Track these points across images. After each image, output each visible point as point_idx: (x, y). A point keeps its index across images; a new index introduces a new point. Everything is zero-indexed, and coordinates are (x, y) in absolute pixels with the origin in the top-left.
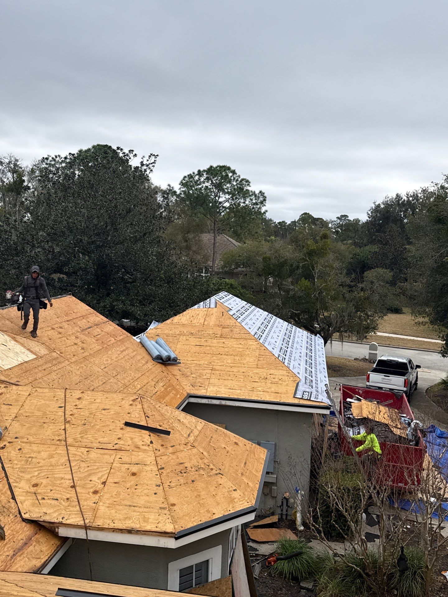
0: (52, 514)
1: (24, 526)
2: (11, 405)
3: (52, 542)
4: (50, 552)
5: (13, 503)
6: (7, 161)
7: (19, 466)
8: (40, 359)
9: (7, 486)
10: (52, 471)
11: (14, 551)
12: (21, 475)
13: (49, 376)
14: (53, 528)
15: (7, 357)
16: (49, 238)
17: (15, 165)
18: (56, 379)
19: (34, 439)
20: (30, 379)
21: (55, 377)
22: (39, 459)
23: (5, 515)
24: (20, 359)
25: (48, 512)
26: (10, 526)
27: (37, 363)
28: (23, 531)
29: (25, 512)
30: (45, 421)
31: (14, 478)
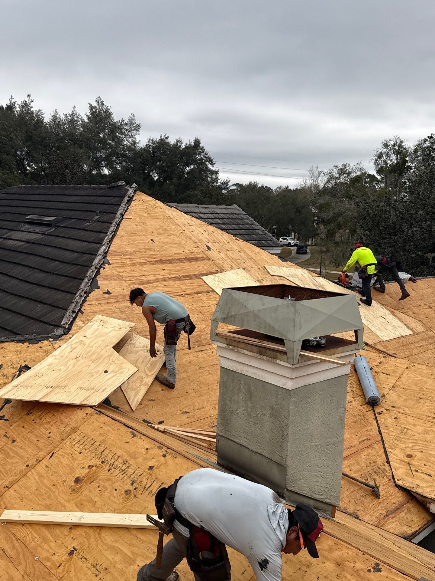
0: (425, 488)
1: (397, 492)
2: (389, 375)
3: (423, 516)
4: (421, 525)
5: (388, 467)
6: (392, 143)
7: (394, 434)
8: (417, 336)
9: (383, 450)
10: (427, 446)
11: (387, 512)
12: (396, 442)
13: (425, 354)
14: (425, 502)
15: (386, 329)
16: (428, 217)
17: (400, 146)
18: (432, 357)
19: (409, 412)
20: (407, 353)
21: (431, 356)
22: (414, 432)
23: (380, 476)
24: (397, 333)
25: (421, 485)
26: (384, 487)
27: (413, 339)
28: (396, 496)
29: (398, 478)
30: (421, 397)
31: (390, 444)
